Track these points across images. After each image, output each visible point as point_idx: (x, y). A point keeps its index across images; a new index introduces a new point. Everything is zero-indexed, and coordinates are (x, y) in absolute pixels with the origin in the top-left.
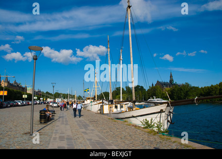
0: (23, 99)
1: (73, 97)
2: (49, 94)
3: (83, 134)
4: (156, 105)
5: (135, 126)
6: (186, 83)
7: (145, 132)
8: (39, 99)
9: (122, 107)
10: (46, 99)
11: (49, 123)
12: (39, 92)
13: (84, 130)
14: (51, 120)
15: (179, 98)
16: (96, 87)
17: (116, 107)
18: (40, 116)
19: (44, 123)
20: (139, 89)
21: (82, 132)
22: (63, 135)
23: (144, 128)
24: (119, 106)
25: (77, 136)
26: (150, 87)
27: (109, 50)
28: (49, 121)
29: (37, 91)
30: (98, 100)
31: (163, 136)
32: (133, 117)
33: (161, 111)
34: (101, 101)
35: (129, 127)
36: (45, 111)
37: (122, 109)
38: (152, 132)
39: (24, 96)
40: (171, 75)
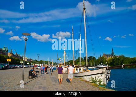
0: (20, 64)
1: (51, 63)
2: (36, 61)
3: (53, 86)
4: (100, 69)
5: (86, 81)
6: (122, 55)
7: (91, 85)
8: (30, 64)
9: (80, 69)
10: (35, 64)
11: (34, 78)
12: (30, 60)
13: (54, 83)
14: (36, 76)
15: (117, 64)
16: (65, 57)
17: (77, 70)
18: (29, 74)
19: (31, 78)
20: (92, 59)
21: (53, 84)
22: (41, 85)
23: (91, 83)
24: (78, 69)
25: (49, 86)
26: (99, 57)
27: (73, 34)
28: (34, 77)
29: (29, 59)
30: (66, 65)
31: (101, 88)
32: (85, 76)
33: (102, 73)
34: (68, 66)
35: (82, 81)
36: (32, 71)
37: (80, 71)
38: (95, 85)
39: (21, 62)
40: (112, 50)
